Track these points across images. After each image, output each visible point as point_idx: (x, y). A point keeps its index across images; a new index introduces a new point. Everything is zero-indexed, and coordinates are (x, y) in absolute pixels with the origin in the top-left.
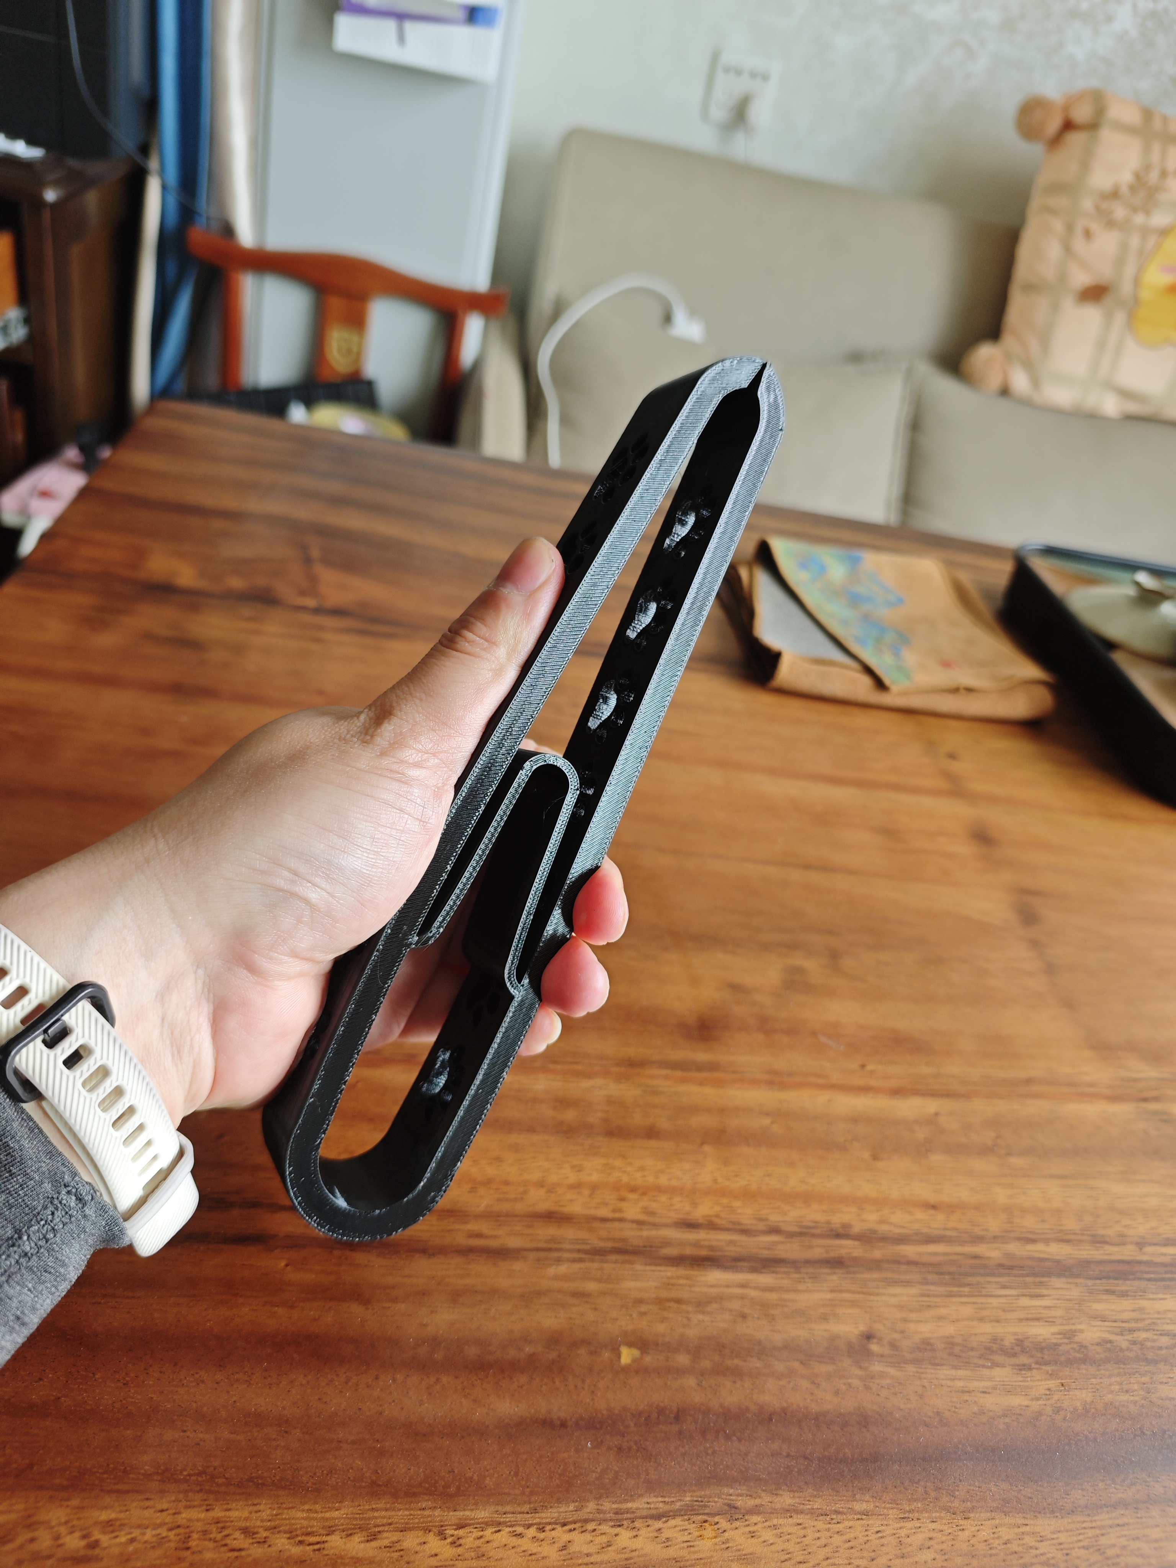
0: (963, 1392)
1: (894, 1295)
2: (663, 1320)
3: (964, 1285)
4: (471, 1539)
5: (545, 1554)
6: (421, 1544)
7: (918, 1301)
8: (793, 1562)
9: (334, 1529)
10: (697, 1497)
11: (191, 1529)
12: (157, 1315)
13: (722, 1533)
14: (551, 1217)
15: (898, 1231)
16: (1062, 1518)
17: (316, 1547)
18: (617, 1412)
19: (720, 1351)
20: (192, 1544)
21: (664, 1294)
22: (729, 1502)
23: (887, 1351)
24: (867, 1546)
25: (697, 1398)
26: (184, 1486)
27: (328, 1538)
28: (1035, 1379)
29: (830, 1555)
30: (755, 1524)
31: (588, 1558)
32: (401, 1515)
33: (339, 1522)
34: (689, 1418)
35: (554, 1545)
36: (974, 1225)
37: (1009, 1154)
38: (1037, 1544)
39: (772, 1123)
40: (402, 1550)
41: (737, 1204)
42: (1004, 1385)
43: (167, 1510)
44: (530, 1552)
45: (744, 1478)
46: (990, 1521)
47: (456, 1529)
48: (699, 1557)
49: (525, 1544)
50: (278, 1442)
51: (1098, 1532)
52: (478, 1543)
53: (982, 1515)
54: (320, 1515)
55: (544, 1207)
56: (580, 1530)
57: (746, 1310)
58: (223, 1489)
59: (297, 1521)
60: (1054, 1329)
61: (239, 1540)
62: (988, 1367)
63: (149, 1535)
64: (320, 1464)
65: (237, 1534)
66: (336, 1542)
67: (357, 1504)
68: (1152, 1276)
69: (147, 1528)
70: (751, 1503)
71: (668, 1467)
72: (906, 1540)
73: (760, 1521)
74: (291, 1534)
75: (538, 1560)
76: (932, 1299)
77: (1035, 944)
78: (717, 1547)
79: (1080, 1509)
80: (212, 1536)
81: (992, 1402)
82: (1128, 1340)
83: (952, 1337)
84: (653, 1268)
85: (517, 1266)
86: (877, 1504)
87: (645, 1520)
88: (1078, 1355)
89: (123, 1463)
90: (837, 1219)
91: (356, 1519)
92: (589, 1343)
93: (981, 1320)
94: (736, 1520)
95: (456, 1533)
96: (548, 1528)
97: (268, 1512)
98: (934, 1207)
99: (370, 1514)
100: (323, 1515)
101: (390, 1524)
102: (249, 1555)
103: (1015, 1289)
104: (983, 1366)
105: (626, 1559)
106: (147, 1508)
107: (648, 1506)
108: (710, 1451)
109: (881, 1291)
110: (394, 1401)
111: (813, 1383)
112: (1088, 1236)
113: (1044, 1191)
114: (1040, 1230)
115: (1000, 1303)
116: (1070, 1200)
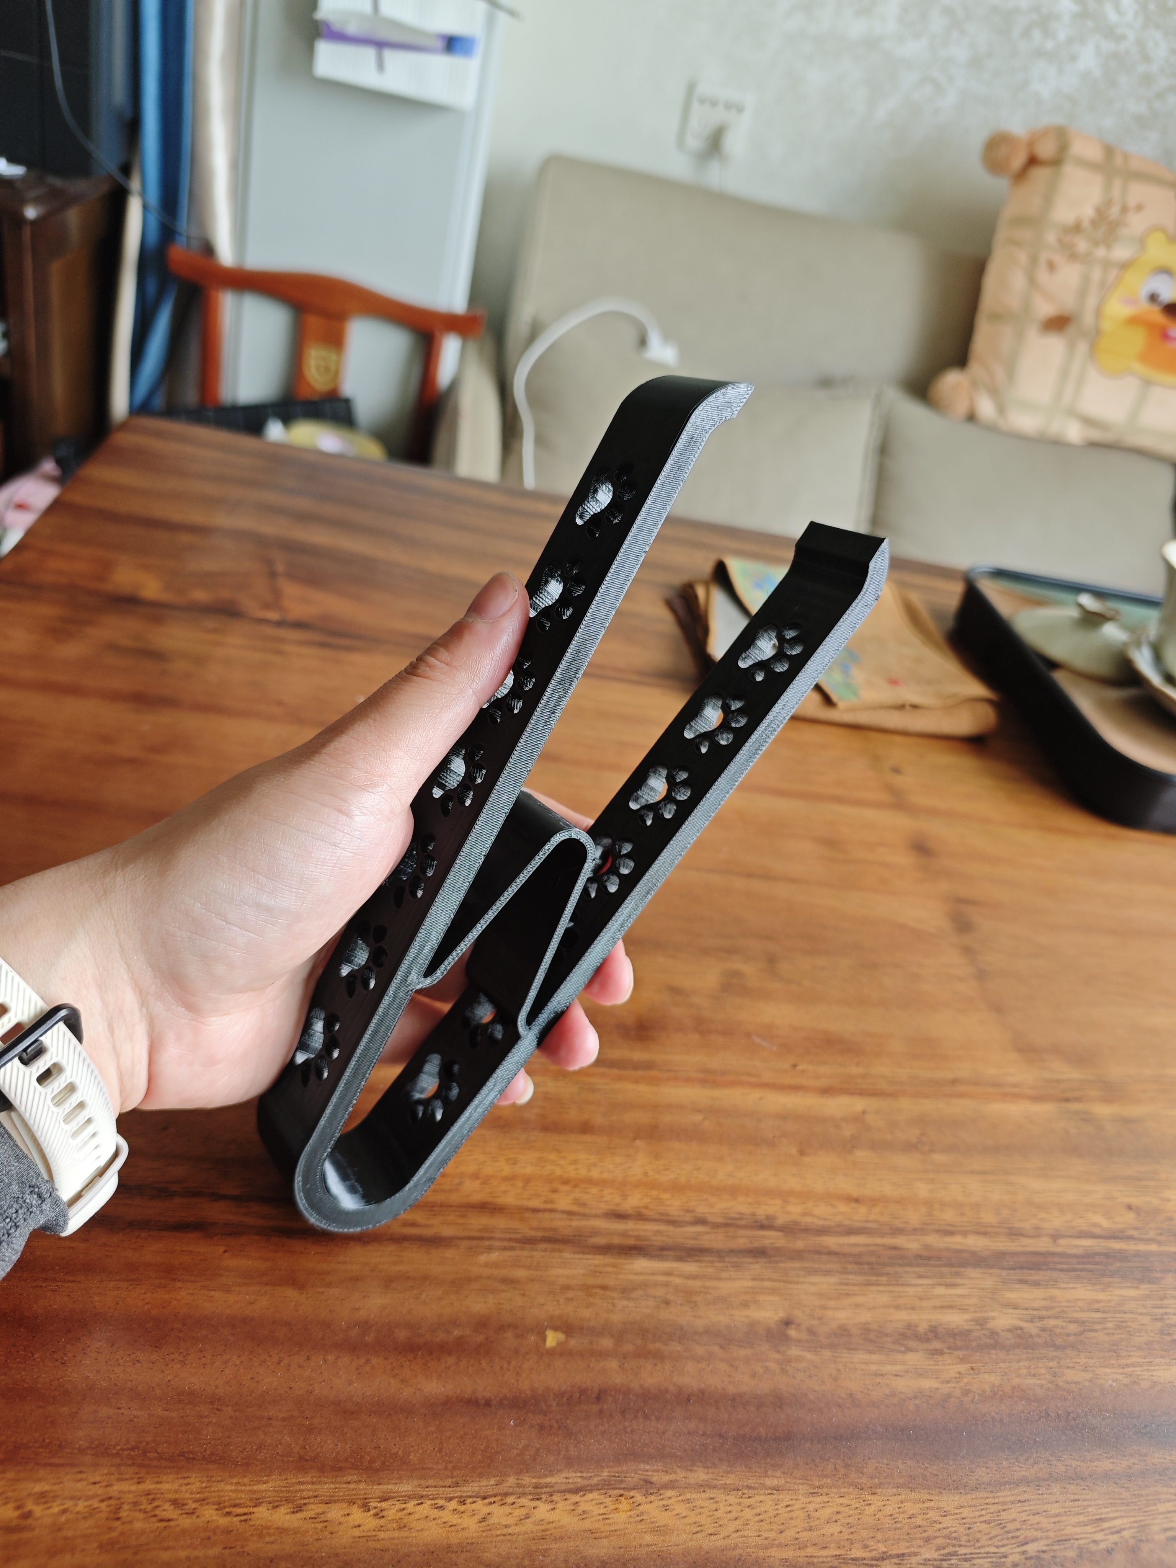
0: (876, 1375)
1: (814, 1284)
2: (589, 1305)
3: (882, 1275)
4: (394, 1511)
5: (465, 1526)
6: (345, 1515)
7: (837, 1290)
8: (704, 1534)
9: (261, 1501)
10: (615, 1472)
11: (123, 1500)
12: (96, 1298)
13: (637, 1506)
14: (485, 1207)
15: (821, 1223)
16: (966, 1494)
17: (243, 1518)
18: (540, 1392)
19: (643, 1335)
20: (123, 1514)
21: (591, 1281)
22: (645, 1477)
23: (804, 1336)
24: (776, 1519)
25: (618, 1379)
26: (117, 1460)
27: (255, 1510)
28: (946, 1363)
29: (739, 1527)
30: (670, 1498)
31: (507, 1530)
32: (326, 1488)
33: (266, 1494)
34: (610, 1399)
35: (473, 1517)
36: (895, 1218)
37: (932, 1151)
38: (941, 1519)
39: (704, 1119)
40: (326, 1521)
41: (665, 1196)
42: (916, 1368)
43: (99, 1482)
44: (450, 1524)
45: (662, 1455)
46: (896, 1497)
47: (380, 1502)
48: (614, 1529)
49: (446, 1516)
50: (210, 1420)
51: (1000, 1507)
52: (401, 1514)
53: (889, 1491)
54: (248, 1488)
55: (477, 1198)
56: (500, 1503)
57: (670, 1297)
58: (155, 1463)
59: (226, 1494)
60: (967, 1316)
61: (168, 1511)
62: (901, 1352)
63: (81, 1506)
64: (250, 1440)
65: (167, 1506)
66: (262, 1514)
67: (284, 1477)
68: (1065, 1266)
69: (80, 1499)
70: (666, 1478)
71: (587, 1444)
72: (813, 1514)
73: (674, 1496)
74: (220, 1506)
75: (458, 1531)
76: (851, 1288)
77: (967, 951)
78: (632, 1520)
79: (983, 1486)
80: (142, 1507)
81: (903, 1385)
82: (1038, 1327)
83: (869, 1324)
84: (581, 1256)
85: (449, 1253)
86: (788, 1480)
87: (563, 1494)
88: (989, 1341)
89: (58, 1438)
90: (762, 1212)
91: (282, 1491)
92: (516, 1327)
93: (897, 1307)
94: (651, 1494)
95: (379, 1505)
96: (469, 1501)
97: (198, 1484)
98: (857, 1201)
99: (297, 1487)
100: (251, 1488)
101: (316, 1497)
102: (178, 1525)
103: (931, 1278)
104: (897, 1351)
105: (543, 1531)
106: (80, 1480)
107: (567, 1481)
108: (629, 1430)
109: (801, 1279)
110: (324, 1381)
111: (731, 1365)
112: (1005, 1228)
113: (964, 1186)
114: (958, 1222)
115: (915, 1292)
116: (989, 1195)
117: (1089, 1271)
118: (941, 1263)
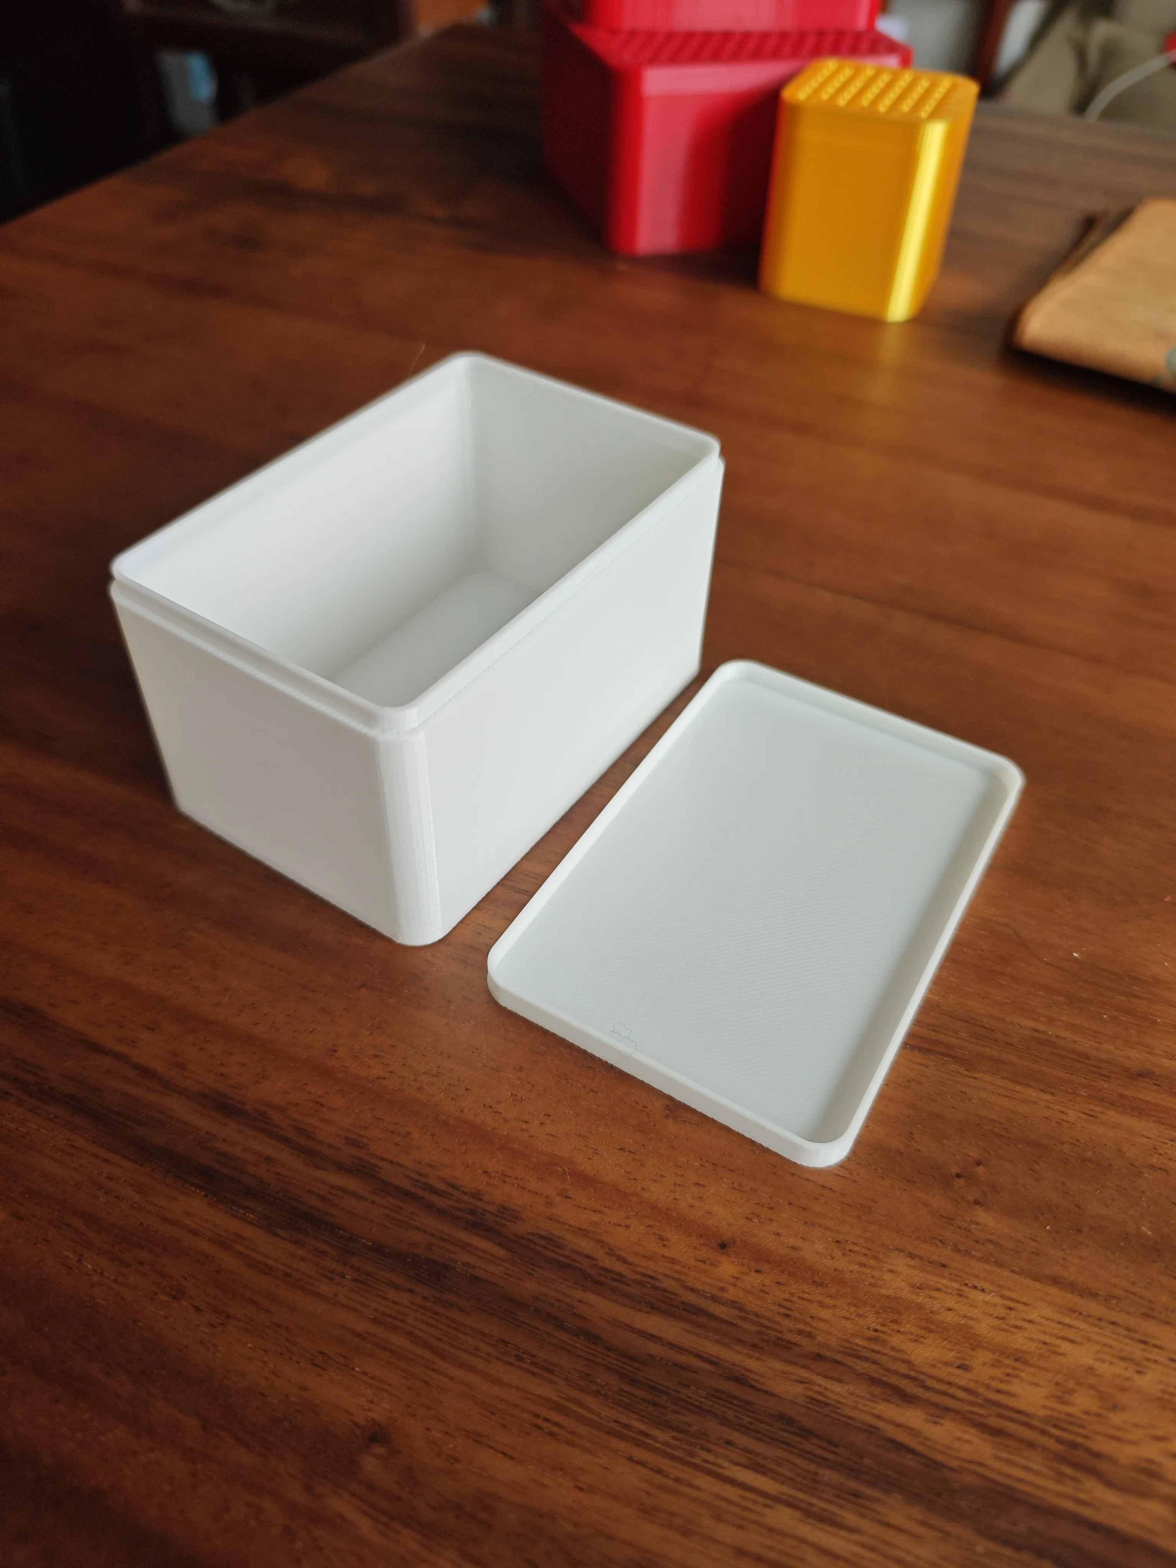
3: (668, 1426)
7: (537, 1416)
19: (83, 1335)
21: (80, 1200)
23: (388, 1481)
36: (788, 1316)
41: (335, 1101)
57: (191, 1287)
76: (571, 1423)
90: (501, 1195)
93: (648, 1512)
98: (725, 1246)
103: (782, 1481)
109: (475, 1361)
111: (194, 1473)
112: (1059, 1440)
113: (1012, 1304)
114: (940, 1380)
115: (717, 1496)
116: (1065, 1346)
118: (831, 1456)
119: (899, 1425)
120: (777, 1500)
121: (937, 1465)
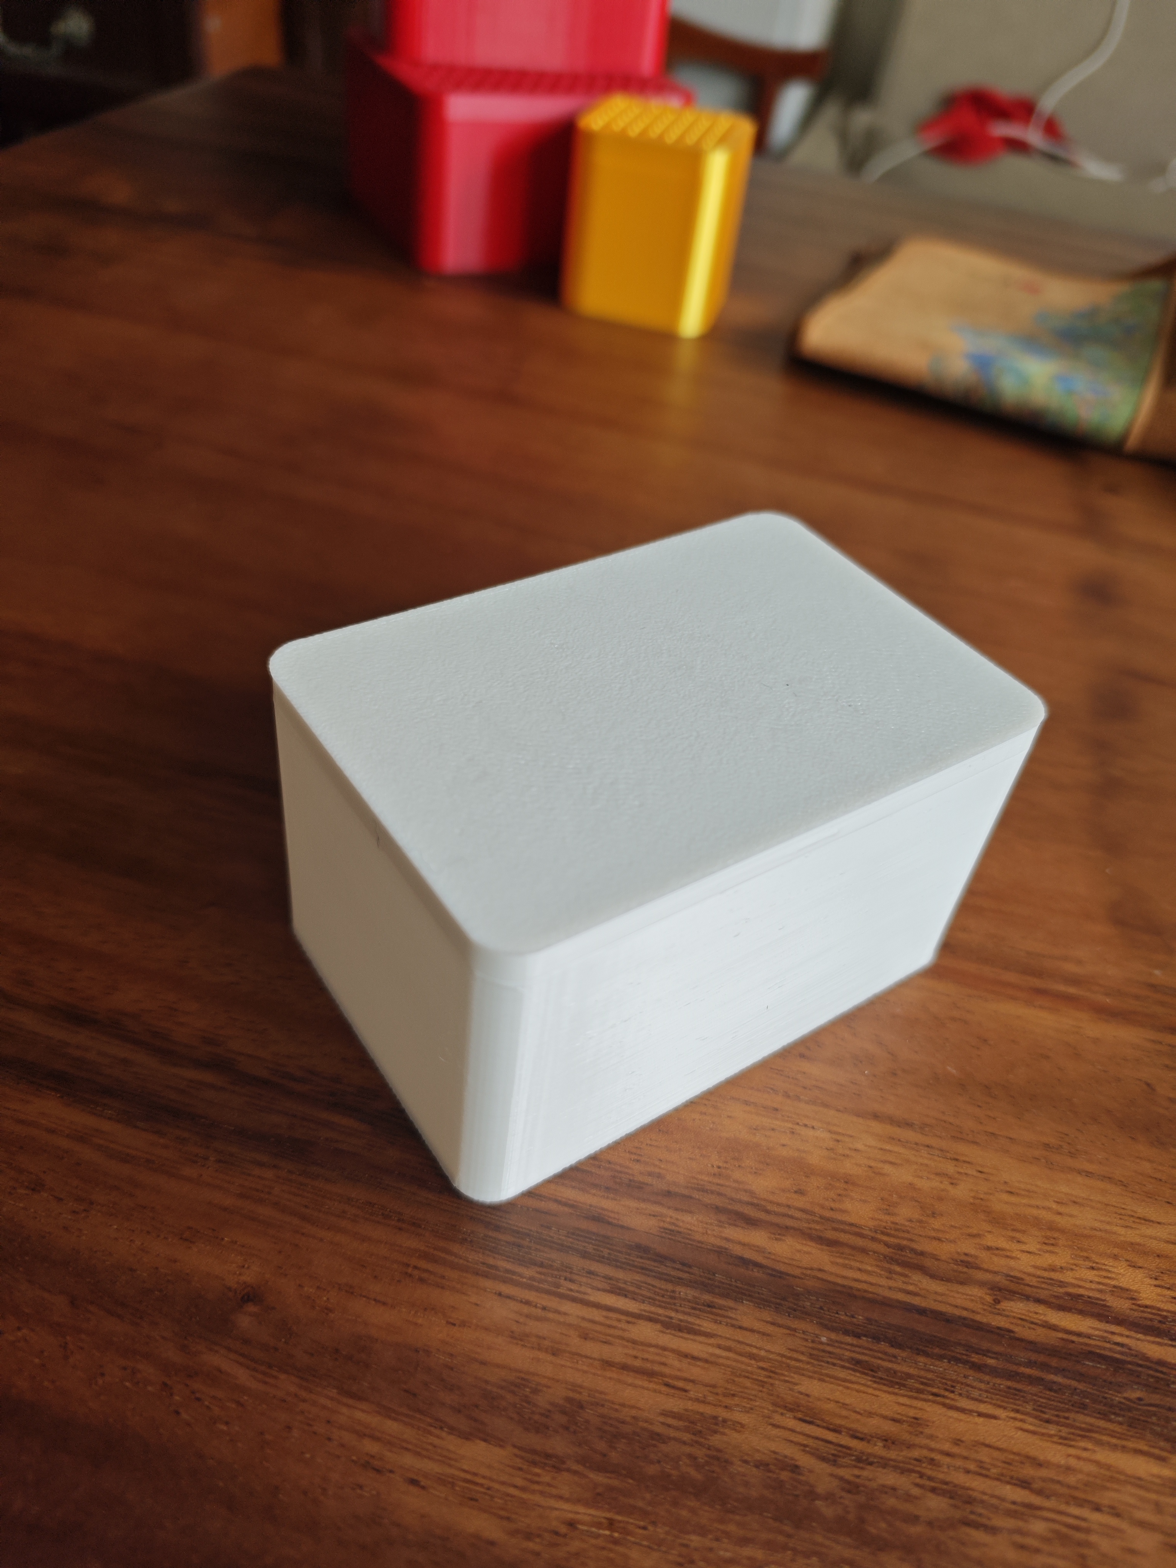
0: (366, 1466)
3: (533, 1263)
23: (263, 1334)
28: (554, 1491)
62: (461, 1435)
68: (991, 1362)
81: (413, 1508)
82: (841, 1479)
88: (693, 1473)
93: (518, 1338)
103: (642, 1300)
104: (452, 1430)
111: (64, 1345)
112: (887, 1245)
113: (839, 1138)
114: (778, 1204)
115: (583, 1319)
116: (888, 1169)
117: (1050, 1387)
118: (685, 1276)
119: (744, 1245)
120: (639, 1317)
121: (781, 1275)
